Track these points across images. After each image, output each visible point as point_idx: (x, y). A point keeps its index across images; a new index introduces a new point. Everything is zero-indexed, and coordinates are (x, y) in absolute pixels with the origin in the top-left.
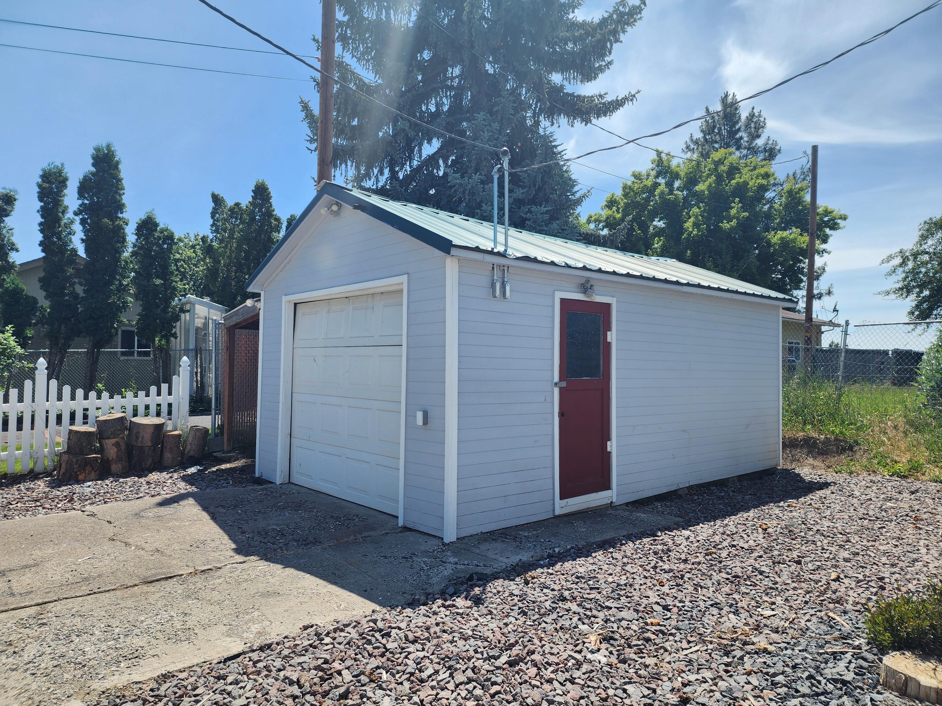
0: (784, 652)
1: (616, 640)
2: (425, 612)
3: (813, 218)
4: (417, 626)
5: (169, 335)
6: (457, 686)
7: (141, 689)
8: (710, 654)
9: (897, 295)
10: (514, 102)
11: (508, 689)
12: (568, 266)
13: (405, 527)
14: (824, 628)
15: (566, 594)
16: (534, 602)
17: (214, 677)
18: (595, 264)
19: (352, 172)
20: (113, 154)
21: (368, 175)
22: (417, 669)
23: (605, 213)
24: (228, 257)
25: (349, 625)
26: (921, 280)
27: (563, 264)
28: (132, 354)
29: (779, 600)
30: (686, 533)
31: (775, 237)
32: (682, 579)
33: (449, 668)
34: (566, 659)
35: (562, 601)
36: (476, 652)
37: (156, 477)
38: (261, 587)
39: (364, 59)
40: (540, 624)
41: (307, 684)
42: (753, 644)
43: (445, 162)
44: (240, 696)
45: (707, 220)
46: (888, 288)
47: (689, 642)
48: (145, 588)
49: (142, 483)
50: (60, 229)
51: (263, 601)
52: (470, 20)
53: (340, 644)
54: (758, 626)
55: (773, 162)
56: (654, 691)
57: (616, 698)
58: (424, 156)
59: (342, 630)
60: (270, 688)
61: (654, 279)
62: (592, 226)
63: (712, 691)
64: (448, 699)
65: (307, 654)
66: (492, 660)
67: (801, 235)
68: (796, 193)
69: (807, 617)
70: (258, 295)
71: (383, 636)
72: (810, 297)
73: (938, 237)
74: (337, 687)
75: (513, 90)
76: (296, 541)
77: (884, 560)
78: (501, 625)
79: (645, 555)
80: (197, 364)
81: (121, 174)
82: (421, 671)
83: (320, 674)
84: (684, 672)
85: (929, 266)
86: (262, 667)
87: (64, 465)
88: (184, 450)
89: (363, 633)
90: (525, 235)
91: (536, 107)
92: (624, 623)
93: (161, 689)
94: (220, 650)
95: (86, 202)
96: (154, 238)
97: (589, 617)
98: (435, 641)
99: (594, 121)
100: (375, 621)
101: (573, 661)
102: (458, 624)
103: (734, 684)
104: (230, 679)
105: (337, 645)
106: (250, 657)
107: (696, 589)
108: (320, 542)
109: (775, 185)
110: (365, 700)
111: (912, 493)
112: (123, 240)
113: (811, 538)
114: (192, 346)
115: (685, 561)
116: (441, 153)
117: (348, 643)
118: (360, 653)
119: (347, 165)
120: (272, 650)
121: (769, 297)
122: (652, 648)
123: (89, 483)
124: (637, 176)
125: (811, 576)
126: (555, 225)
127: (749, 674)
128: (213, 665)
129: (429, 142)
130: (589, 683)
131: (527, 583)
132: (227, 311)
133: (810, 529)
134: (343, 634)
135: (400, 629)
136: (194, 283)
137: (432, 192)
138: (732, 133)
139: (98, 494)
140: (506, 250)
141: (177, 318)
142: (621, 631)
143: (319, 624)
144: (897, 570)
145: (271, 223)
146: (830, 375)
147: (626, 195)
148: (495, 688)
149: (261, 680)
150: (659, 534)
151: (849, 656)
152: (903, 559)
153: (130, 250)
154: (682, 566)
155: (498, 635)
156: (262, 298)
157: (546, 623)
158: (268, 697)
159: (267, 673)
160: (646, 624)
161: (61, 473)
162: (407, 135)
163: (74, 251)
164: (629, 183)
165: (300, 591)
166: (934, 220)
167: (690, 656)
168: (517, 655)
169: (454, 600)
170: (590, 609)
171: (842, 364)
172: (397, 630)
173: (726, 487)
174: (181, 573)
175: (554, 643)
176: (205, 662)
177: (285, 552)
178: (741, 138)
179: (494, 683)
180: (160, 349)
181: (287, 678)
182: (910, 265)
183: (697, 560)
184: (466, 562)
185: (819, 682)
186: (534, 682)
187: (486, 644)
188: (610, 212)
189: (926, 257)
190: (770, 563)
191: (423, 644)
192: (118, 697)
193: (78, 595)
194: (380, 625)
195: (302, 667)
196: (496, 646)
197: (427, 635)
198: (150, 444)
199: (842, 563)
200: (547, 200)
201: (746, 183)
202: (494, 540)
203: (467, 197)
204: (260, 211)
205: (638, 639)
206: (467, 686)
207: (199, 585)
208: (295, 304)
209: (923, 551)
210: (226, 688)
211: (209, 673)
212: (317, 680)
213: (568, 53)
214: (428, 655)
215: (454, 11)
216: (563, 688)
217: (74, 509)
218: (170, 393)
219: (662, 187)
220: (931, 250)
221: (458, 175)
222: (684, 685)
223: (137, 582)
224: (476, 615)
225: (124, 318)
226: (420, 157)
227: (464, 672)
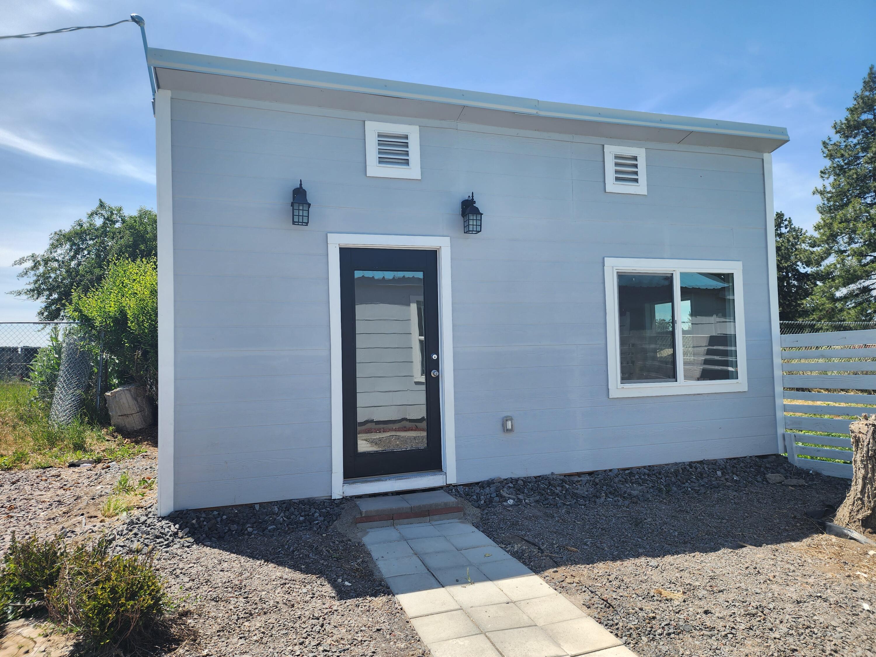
9: (29, 296)
26: (51, 284)
46: (20, 289)
73: (66, 248)
85: (58, 272)
166: (63, 232)
182: (41, 269)
189: (55, 265)
220: (60, 259)
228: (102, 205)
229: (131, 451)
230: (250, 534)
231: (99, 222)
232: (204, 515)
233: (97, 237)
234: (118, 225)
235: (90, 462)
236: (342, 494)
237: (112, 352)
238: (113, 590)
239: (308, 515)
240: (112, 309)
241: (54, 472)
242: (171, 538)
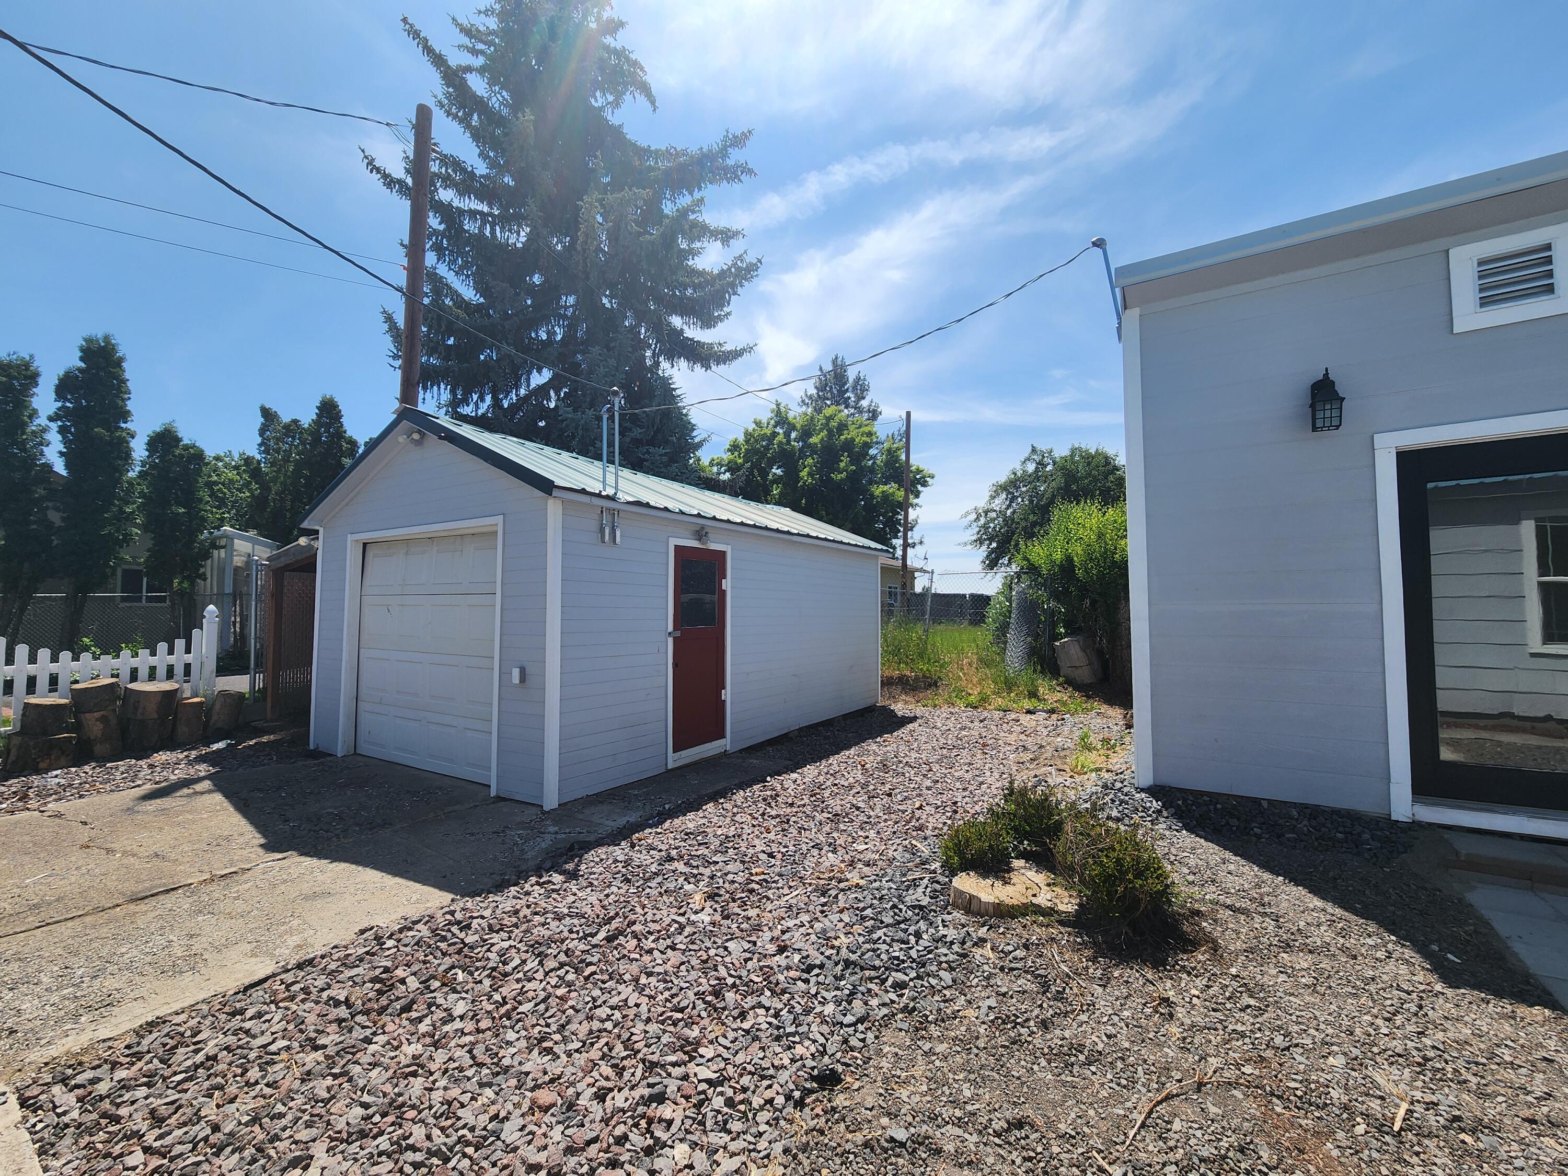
0: (874, 884)
1: (721, 896)
2: (516, 893)
3: (908, 476)
4: (504, 912)
5: (194, 574)
6: (547, 974)
7: (110, 1048)
8: (808, 897)
9: (973, 546)
10: (632, 340)
11: (604, 968)
12: (682, 512)
13: (498, 797)
14: (908, 856)
15: (674, 853)
16: (639, 867)
17: (226, 1013)
18: (710, 511)
19: (446, 396)
20: (114, 349)
21: (465, 401)
22: (501, 961)
23: (727, 457)
24: (281, 483)
25: (420, 921)
26: (990, 534)
27: (677, 510)
28: (139, 599)
29: (872, 834)
30: (794, 776)
31: (878, 490)
32: (788, 823)
33: (539, 955)
34: (668, 925)
35: (669, 861)
36: (571, 931)
37: (164, 757)
38: (306, 888)
39: (463, 274)
40: (644, 890)
41: (359, 1002)
42: (847, 880)
43: (557, 393)
44: (263, 1033)
45: (819, 471)
46: (966, 540)
47: (790, 887)
48: (132, 907)
49: (141, 767)
50: (25, 437)
51: (308, 904)
52: (584, 250)
53: (406, 945)
54: (853, 861)
55: (876, 423)
56: (755, 943)
57: (716, 958)
58: (533, 385)
59: (410, 929)
60: (306, 1015)
61: (766, 528)
62: (715, 469)
63: (808, 934)
64: (535, 991)
65: (361, 964)
66: (589, 939)
67: (898, 489)
68: (895, 452)
69: (895, 847)
70: (317, 532)
71: (461, 930)
72: (906, 546)
73: (1003, 497)
74: (398, 999)
75: (632, 328)
76: (357, 825)
77: (958, 785)
78: (602, 897)
79: (754, 802)
80: (235, 611)
81: (126, 374)
82: (505, 963)
83: (378, 986)
84: (783, 918)
85: (996, 522)
86: (298, 989)
87: (14, 752)
88: (208, 721)
89: (437, 929)
90: (640, 477)
91: (656, 347)
92: (730, 877)
93: (143, 1043)
94: (240, 976)
95: (68, 404)
96: (174, 456)
97: (695, 876)
98: (524, 927)
99: (714, 367)
100: (452, 913)
101: (676, 926)
102: (553, 902)
103: (828, 923)
104: (249, 1013)
105: (402, 948)
106: (281, 980)
107: (800, 832)
108: (390, 824)
109: (877, 443)
110: (433, 1009)
111: (981, 721)
112: (126, 455)
113: (900, 770)
114: (228, 589)
115: (792, 805)
116: (554, 384)
117: (417, 944)
118: (431, 954)
119: (439, 388)
120: (314, 967)
121: (869, 548)
122: (756, 899)
123: (55, 773)
124: (758, 423)
125: (899, 807)
126: (674, 468)
127: (841, 911)
128: (226, 998)
129: (539, 371)
130: (691, 947)
131: (633, 846)
132: (279, 548)
133: (900, 762)
134: (411, 933)
135: (483, 917)
136: (237, 511)
137: (542, 424)
138: (842, 392)
139: (70, 785)
140: (616, 494)
141: (207, 555)
142: (727, 885)
143: (381, 925)
144: (967, 793)
145: (342, 446)
146: (920, 617)
147: (747, 441)
148: (592, 969)
149: (294, 1007)
150: (768, 779)
151: (926, 881)
152: (972, 782)
153: (138, 469)
154: (789, 810)
155: (598, 909)
156: (321, 536)
157: (650, 888)
158: (303, 1027)
159: (303, 996)
160: (751, 874)
161: (10, 761)
162: (513, 361)
163: (48, 467)
164: (750, 430)
165: (358, 886)
166: (1000, 482)
167: (790, 901)
168: (617, 929)
169: (550, 876)
170: (697, 867)
171: (928, 608)
172: (479, 920)
173: (832, 726)
174: (189, 881)
175: (657, 909)
176: (215, 995)
177: (342, 840)
178: (849, 398)
179: (591, 964)
180: (182, 593)
181: (330, 998)
182: (982, 520)
183: (803, 802)
184: (567, 830)
185: (901, 910)
186: (633, 956)
187: (583, 920)
188: (732, 457)
189: (994, 515)
190: (865, 797)
191: (509, 932)
192: (69, 1067)
193: (18, 930)
194: (459, 916)
195: (354, 981)
196: (593, 922)
197: (514, 920)
198: (155, 716)
199: (925, 791)
200: (667, 442)
201: (853, 440)
202: (600, 802)
203: (580, 432)
204: (327, 431)
205: (743, 891)
206: (558, 973)
207: (216, 895)
208: (365, 545)
209: (988, 774)
210: (243, 1025)
211: (220, 1009)
212: (372, 995)
213: (689, 299)
214: (515, 943)
215: (568, 239)
216: (664, 956)
217: (28, 809)
218: (188, 651)
219: (781, 437)
220: (998, 509)
221: (570, 409)
222: (783, 932)
223: (118, 902)
224: (574, 890)
225: (126, 554)
226: (528, 385)
227: (555, 957)
228: (1034, 450)
229: (1084, 706)
230: (1258, 837)
231: (1031, 467)
232: (1191, 798)
233: (1030, 483)
234: (1049, 468)
235: (1044, 711)
236: (1411, 816)
237: (1059, 601)
238: (1119, 861)
239: (1351, 833)
240: (1058, 556)
241: (1013, 716)
242: (1154, 815)
